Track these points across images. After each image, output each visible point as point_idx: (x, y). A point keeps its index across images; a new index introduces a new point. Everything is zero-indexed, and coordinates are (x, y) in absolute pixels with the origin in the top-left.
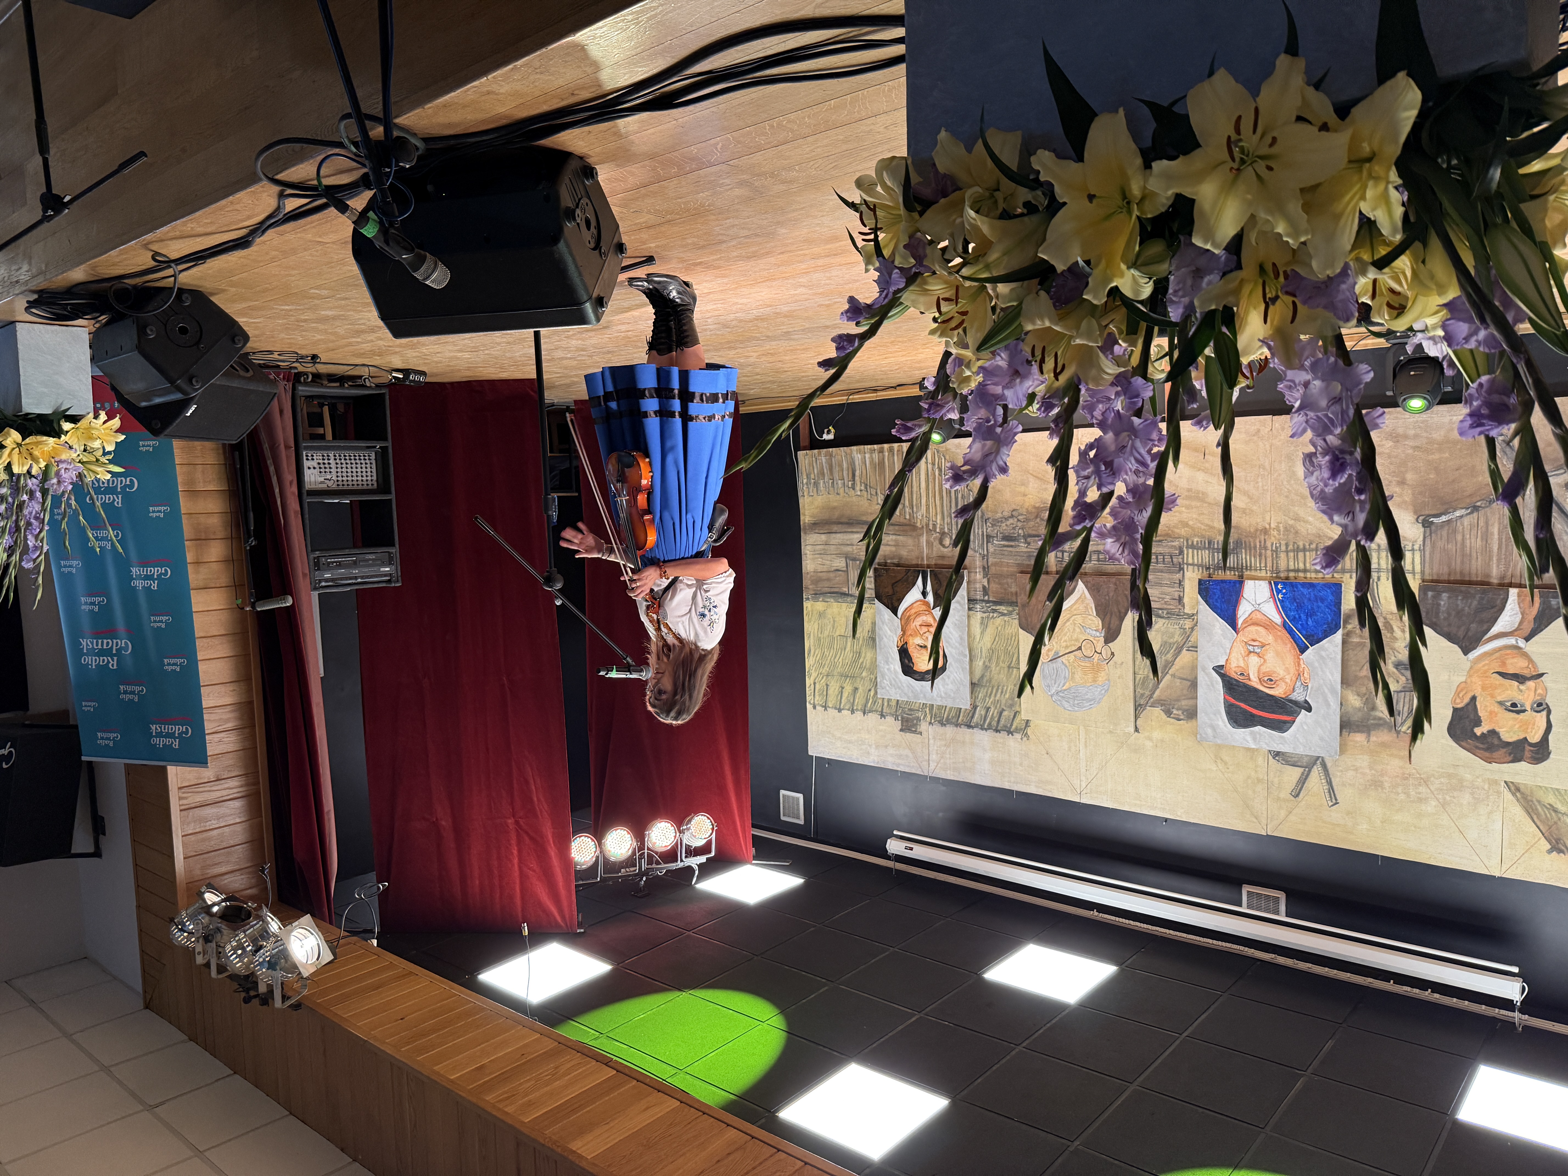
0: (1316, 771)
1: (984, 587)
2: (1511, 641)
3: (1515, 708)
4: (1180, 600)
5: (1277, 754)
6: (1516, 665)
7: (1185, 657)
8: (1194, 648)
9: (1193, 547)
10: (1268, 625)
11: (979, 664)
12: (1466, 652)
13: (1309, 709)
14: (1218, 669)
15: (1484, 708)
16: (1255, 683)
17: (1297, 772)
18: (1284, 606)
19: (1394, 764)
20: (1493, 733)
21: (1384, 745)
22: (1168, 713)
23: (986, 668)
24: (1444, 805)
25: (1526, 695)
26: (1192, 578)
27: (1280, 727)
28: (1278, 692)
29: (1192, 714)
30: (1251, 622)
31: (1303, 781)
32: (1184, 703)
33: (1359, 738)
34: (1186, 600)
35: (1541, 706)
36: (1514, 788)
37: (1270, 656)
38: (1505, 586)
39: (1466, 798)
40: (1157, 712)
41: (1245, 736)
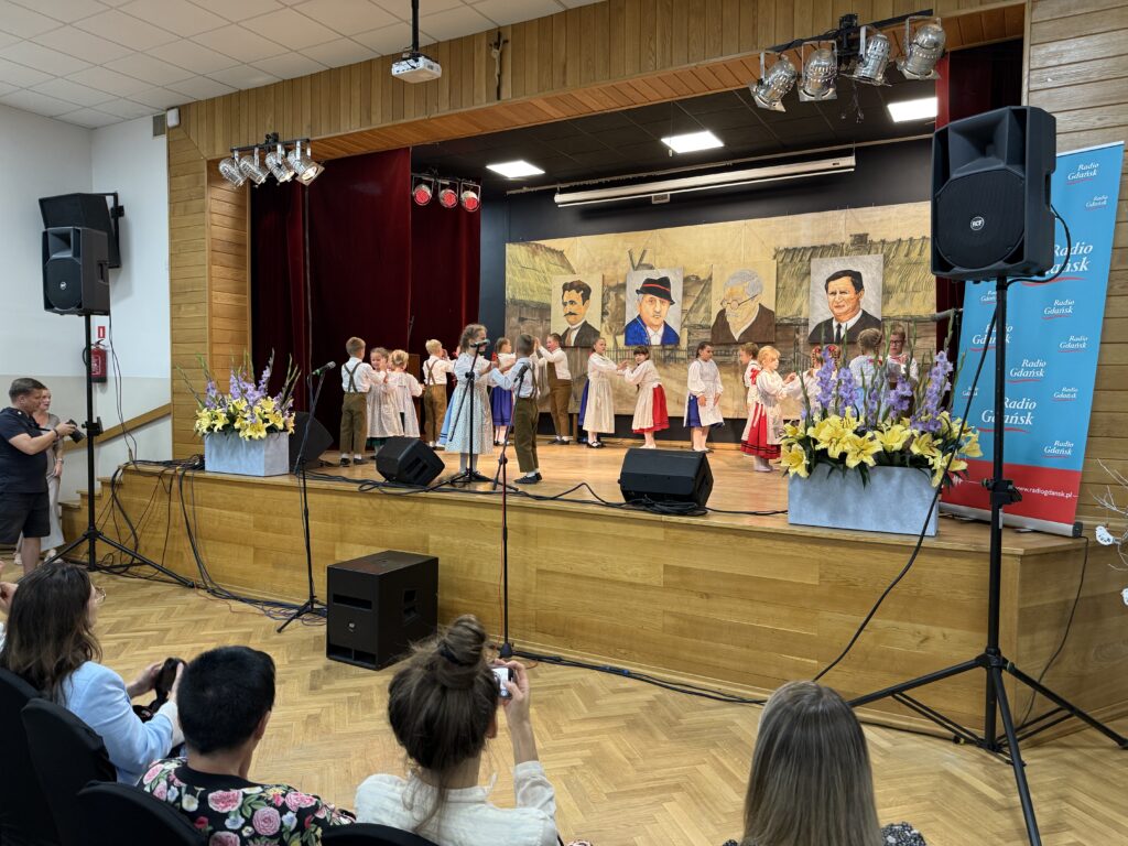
0: (636, 265)
1: (798, 333)
2: (574, 327)
3: (572, 302)
4: (689, 334)
5: (651, 268)
6: (572, 318)
7: (688, 307)
8: (683, 311)
9: (683, 359)
10: (652, 325)
11: (804, 287)
12: (586, 322)
13: (637, 291)
14: (672, 303)
15: (580, 301)
16: (658, 299)
17: (644, 262)
18: (646, 334)
19: (609, 273)
20: (578, 292)
21: (612, 280)
22: (697, 278)
23: (800, 285)
24: (594, 260)
25: (570, 308)
26: (684, 344)
27: (649, 281)
28: (649, 296)
29: (686, 280)
30: (658, 326)
31: (641, 260)
32: (689, 284)
33: (621, 282)
34: (686, 334)
35: (565, 304)
36: (573, 273)
37: (651, 312)
38: (576, 347)
39: (587, 265)
40: (702, 278)
41: (662, 274)
